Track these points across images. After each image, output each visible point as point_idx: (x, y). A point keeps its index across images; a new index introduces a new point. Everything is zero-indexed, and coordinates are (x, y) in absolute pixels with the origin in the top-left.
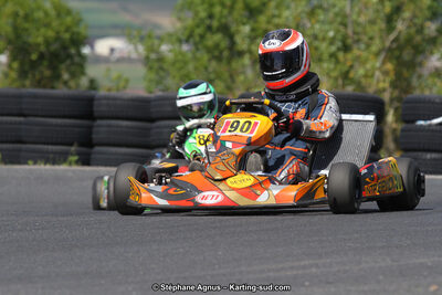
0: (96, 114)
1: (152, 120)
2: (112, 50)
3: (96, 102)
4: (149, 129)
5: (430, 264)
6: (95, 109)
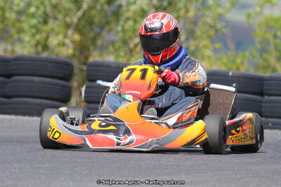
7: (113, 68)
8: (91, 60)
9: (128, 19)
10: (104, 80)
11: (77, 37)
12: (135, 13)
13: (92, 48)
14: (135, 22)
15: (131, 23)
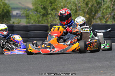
0: (14, 30)
1: (29, 31)
2: (17, 14)
3: (14, 27)
4: (28, 33)
5: (100, 65)
6: (14, 29)
7: (100, 25)
8: (92, 23)
9: (104, 9)
10: (97, 30)
11: (87, 16)
12: (106, 7)
13: (92, 19)
14: (106, 10)
15: (105, 10)
